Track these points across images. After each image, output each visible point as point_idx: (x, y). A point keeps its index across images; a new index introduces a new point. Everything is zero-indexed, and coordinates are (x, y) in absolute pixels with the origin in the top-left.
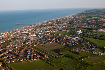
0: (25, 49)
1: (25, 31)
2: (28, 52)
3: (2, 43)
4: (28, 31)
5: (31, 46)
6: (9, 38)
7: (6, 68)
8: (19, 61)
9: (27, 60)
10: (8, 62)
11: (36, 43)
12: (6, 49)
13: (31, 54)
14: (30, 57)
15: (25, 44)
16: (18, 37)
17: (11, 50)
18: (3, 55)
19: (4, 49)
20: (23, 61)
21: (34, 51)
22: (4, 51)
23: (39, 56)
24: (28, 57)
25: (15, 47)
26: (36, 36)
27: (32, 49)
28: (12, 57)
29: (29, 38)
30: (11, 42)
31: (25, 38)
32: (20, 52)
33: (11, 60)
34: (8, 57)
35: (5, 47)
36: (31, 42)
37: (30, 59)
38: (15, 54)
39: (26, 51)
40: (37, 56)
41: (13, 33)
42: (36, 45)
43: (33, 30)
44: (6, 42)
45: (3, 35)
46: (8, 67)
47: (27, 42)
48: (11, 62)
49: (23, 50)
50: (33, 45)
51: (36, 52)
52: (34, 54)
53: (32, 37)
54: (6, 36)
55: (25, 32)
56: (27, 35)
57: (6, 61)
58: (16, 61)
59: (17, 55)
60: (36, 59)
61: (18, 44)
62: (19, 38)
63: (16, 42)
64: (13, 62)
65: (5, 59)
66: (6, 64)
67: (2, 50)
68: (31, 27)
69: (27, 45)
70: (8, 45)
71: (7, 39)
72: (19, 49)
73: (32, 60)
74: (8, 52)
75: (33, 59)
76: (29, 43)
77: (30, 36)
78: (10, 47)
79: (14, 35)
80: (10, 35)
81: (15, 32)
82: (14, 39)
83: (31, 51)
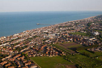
0: (45, 46)
1: (45, 30)
2: (47, 48)
3: (24, 40)
4: (48, 31)
5: (50, 44)
7: (28, 60)
8: (40, 56)
9: (46, 55)
10: (30, 56)
11: (54, 42)
12: (28, 45)
13: (50, 51)
14: (49, 53)
15: (45, 42)
16: (38, 35)
17: (32, 47)
18: (25, 50)
19: (26, 45)
20: (43, 56)
21: (53, 48)
22: (26, 47)
23: (57, 53)
24: (47, 53)
25: (35, 44)
26: (55, 35)
27: (51, 46)
28: (33, 52)
29: (49, 37)
30: (32, 39)
31: (45, 36)
32: (40, 48)
33: (32, 55)
34: (29, 51)
35: (27, 43)
36: (51, 40)
37: (49, 55)
38: (36, 50)
40: (55, 53)
41: (33, 32)
42: (55, 43)
43: (53, 30)
44: (28, 39)
45: (25, 33)
46: (30, 60)
47: (47, 40)
49: (43, 47)
50: (52, 43)
51: (55, 49)
52: (53, 51)
53: (52, 36)
54: (28, 34)
55: (45, 32)
56: (46, 34)
57: (28, 55)
58: (37, 56)
59: (38, 51)
60: (54, 55)
61: (39, 42)
62: (39, 37)
63: (36, 40)
64: (34, 56)
65: (27, 53)
66: (28, 57)
67: (24, 46)
68: (51, 27)
69: (46, 43)
70: (29, 42)
71: (29, 37)
72: (39, 46)
73: (51, 55)
74: (30, 48)
75: (52, 55)
76: (48, 41)
77: (49, 35)
78: (31, 44)
79: (35, 33)
80: (31, 34)
81: (36, 31)
82: (35, 37)
83: (50, 48)
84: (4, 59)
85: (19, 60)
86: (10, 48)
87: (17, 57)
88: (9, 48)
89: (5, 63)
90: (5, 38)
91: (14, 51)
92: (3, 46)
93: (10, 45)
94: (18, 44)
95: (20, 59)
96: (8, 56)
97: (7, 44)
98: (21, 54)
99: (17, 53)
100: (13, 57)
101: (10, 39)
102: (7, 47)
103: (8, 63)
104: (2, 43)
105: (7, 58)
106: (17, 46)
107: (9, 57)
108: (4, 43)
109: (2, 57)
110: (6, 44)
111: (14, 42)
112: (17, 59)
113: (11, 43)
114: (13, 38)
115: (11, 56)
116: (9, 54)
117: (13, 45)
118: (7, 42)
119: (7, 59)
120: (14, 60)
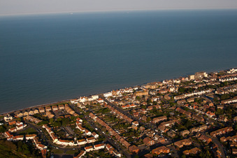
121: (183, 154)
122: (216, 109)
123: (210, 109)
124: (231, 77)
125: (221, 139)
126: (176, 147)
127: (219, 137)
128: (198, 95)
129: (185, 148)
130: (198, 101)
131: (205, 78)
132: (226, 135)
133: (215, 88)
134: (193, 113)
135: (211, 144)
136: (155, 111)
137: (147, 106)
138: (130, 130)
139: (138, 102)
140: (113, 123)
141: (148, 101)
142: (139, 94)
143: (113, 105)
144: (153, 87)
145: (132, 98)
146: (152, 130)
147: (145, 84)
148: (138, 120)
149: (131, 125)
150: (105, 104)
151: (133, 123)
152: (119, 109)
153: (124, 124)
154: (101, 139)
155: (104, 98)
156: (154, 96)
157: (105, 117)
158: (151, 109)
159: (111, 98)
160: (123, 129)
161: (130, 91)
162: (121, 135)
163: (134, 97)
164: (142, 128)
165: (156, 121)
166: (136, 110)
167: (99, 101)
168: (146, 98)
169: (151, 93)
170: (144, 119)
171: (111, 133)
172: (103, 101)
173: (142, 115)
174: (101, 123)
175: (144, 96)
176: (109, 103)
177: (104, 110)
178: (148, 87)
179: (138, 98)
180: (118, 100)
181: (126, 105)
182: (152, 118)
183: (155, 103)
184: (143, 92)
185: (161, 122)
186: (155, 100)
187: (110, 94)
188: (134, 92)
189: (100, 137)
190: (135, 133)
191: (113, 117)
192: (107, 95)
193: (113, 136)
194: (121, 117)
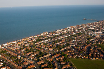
0: (88, 46)
1: (91, 27)
2: (91, 49)
3: (67, 37)
4: (94, 27)
5: (95, 43)
6: (75, 32)
7: (67, 62)
8: (81, 57)
9: (88, 57)
10: (70, 57)
11: (100, 41)
12: (70, 43)
13: (94, 52)
14: (92, 55)
15: (90, 41)
16: (83, 32)
17: (74, 45)
18: (66, 48)
19: (68, 43)
20: (85, 58)
21: (98, 49)
22: (68, 45)
23: (102, 56)
24: (90, 55)
25: (78, 43)
26: (102, 33)
27: (96, 46)
28: (74, 52)
29: (95, 35)
30: (76, 36)
31: (90, 34)
32: (83, 48)
33: (72, 55)
34: (70, 51)
35: (69, 41)
36: (96, 39)
37: (92, 58)
38: (77, 50)
39: (89, 48)
40: (99, 56)
41: (78, 28)
42: (100, 43)
43: (100, 26)
44: (71, 36)
45: (69, 28)
46: (69, 62)
47: (92, 38)
48: (73, 58)
49: (86, 47)
50: (98, 43)
51: (99, 51)
52: (97, 52)
53: (98, 34)
54: (72, 31)
55: (91, 28)
56: (92, 32)
57: (68, 55)
58: (77, 57)
59: (80, 51)
60: (98, 59)
61: (82, 40)
62: (84, 34)
63: (80, 38)
64: (75, 57)
65: (67, 53)
66: (67, 58)
67: (66, 44)
68: (98, 23)
69: (91, 42)
70: (72, 40)
71: (72, 33)
72: (82, 45)
73: (94, 58)
74: (72, 46)
75: (96, 58)
76: (93, 40)
77: (95, 33)
78: (73, 42)
79: (79, 30)
80: (76, 30)
81: (81, 27)
82: (79, 34)
83: (95, 49)
84: (42, 58)
85: (57, 61)
86: (51, 45)
87: (56, 56)
88: (49, 45)
89: (42, 62)
90: (48, 33)
91: (54, 50)
92: (44, 42)
93: (51, 42)
94: (59, 41)
95: (59, 59)
96: (46, 54)
97: (49, 40)
98: (61, 54)
99: (57, 52)
100: (51, 56)
101: (53, 35)
102: (48, 44)
103: (45, 63)
104: (44, 39)
105: (46, 56)
106: (58, 44)
107: (47, 56)
108: (45, 39)
109: (40, 56)
110: (47, 40)
111: (56, 39)
112: (55, 59)
113: (52, 40)
114: (56, 34)
115: (49, 55)
116: (48, 52)
117: (54, 43)
118: (48, 38)
119: (45, 58)
120: (52, 60)
121: (41, 67)
122: (53, 47)
123: (50, 47)
124: (58, 33)
125: (56, 59)
126: (38, 64)
127: (55, 58)
128: (45, 42)
129: (42, 64)
130: (45, 44)
131: (47, 34)
132: (58, 57)
133: (52, 38)
134: (44, 49)
135: (52, 61)
136: (27, 50)
137: (24, 48)
138: (17, 59)
139: (19, 47)
140: (9, 57)
141: (24, 46)
142: (20, 43)
143: (8, 49)
144: (25, 40)
145: (16, 45)
146: (27, 58)
147: (22, 39)
148: (20, 55)
149: (17, 57)
150: (4, 49)
151: (18, 56)
152: (11, 50)
153: (14, 57)
154: (4, 65)
155: (3, 46)
156: (26, 44)
157: (5, 55)
158: (25, 49)
159: (7, 46)
160: (14, 59)
161: (16, 42)
162: (13, 62)
163: (17, 45)
164: (22, 58)
165: (28, 54)
166: (19, 50)
167: (2, 48)
168: (23, 45)
169: (25, 42)
170: (23, 54)
171: (9, 61)
172: (3, 48)
173: (21, 52)
174: (4, 57)
175: (22, 44)
176: (6, 48)
177: (4, 52)
178: (23, 40)
179: (19, 45)
180: (10, 46)
181: (14, 48)
182: (26, 53)
183: (27, 47)
184: (21, 42)
185: (31, 54)
186: (27, 45)
187: (6, 44)
188: (17, 42)
189: (3, 64)
190: (19, 60)
191: (9, 55)
192: (5, 45)
193: (10, 63)
194: (13, 54)
